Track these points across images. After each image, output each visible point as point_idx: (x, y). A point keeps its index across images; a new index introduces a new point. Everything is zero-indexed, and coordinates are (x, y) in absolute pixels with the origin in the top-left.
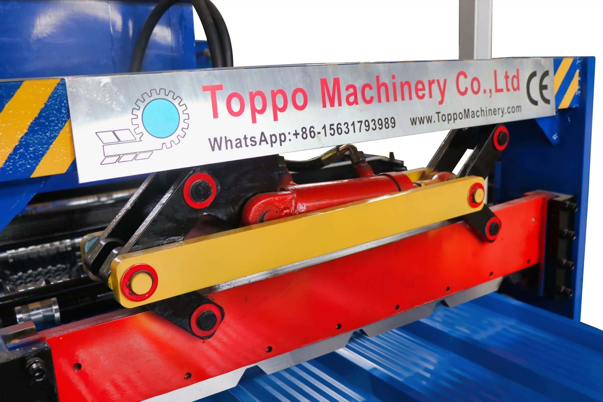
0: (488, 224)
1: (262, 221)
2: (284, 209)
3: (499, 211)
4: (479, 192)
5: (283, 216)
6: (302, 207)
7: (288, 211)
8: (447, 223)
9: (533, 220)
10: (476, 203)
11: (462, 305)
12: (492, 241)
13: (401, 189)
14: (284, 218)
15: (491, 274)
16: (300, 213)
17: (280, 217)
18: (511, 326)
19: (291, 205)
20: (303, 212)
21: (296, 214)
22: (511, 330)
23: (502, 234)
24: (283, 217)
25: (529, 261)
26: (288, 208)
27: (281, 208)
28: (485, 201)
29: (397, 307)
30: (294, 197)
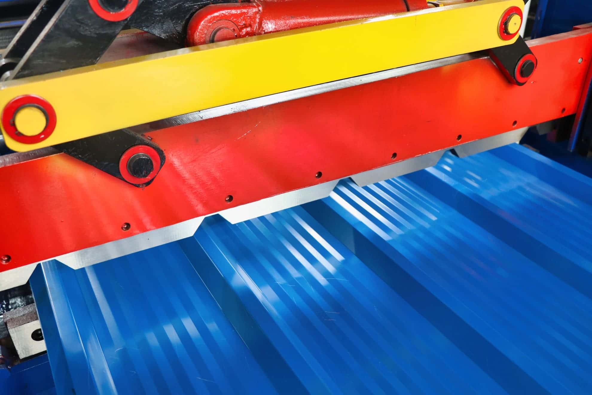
0: (520, 63)
1: (212, 41)
2: (244, 26)
3: (536, 47)
4: (515, 19)
5: (242, 36)
6: (269, 26)
7: (249, 29)
8: (468, 58)
9: (580, 60)
10: (508, 33)
11: (480, 154)
12: (521, 84)
13: (410, 8)
14: (245, 38)
15: (515, 123)
16: (265, 33)
17: (239, 37)
18: (529, 185)
19: (255, 22)
20: (270, 32)
21: (260, 34)
22: (528, 189)
23: (536, 74)
24: (244, 36)
25: (564, 110)
26: (250, 26)
27: (240, 25)
28: (521, 33)
29: (395, 155)
30: (259, 10)
